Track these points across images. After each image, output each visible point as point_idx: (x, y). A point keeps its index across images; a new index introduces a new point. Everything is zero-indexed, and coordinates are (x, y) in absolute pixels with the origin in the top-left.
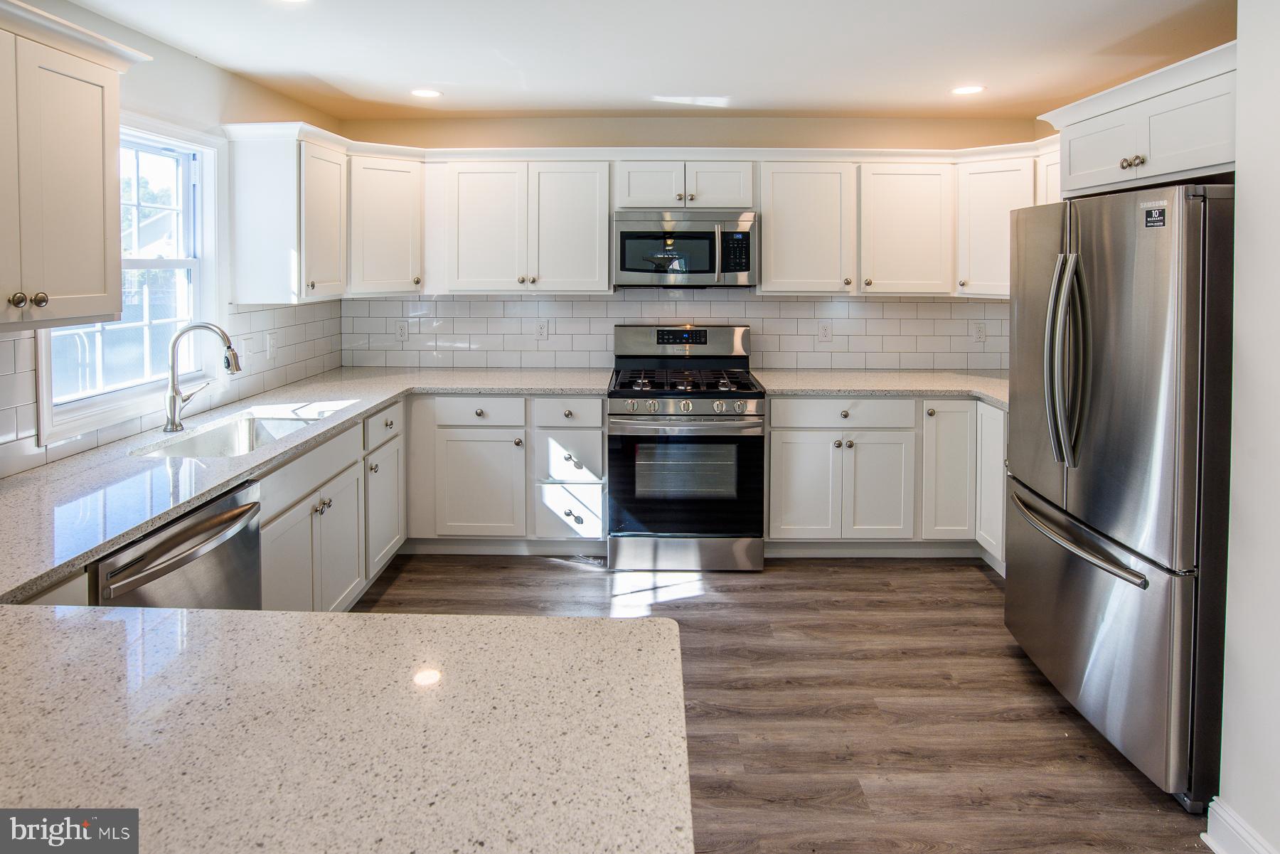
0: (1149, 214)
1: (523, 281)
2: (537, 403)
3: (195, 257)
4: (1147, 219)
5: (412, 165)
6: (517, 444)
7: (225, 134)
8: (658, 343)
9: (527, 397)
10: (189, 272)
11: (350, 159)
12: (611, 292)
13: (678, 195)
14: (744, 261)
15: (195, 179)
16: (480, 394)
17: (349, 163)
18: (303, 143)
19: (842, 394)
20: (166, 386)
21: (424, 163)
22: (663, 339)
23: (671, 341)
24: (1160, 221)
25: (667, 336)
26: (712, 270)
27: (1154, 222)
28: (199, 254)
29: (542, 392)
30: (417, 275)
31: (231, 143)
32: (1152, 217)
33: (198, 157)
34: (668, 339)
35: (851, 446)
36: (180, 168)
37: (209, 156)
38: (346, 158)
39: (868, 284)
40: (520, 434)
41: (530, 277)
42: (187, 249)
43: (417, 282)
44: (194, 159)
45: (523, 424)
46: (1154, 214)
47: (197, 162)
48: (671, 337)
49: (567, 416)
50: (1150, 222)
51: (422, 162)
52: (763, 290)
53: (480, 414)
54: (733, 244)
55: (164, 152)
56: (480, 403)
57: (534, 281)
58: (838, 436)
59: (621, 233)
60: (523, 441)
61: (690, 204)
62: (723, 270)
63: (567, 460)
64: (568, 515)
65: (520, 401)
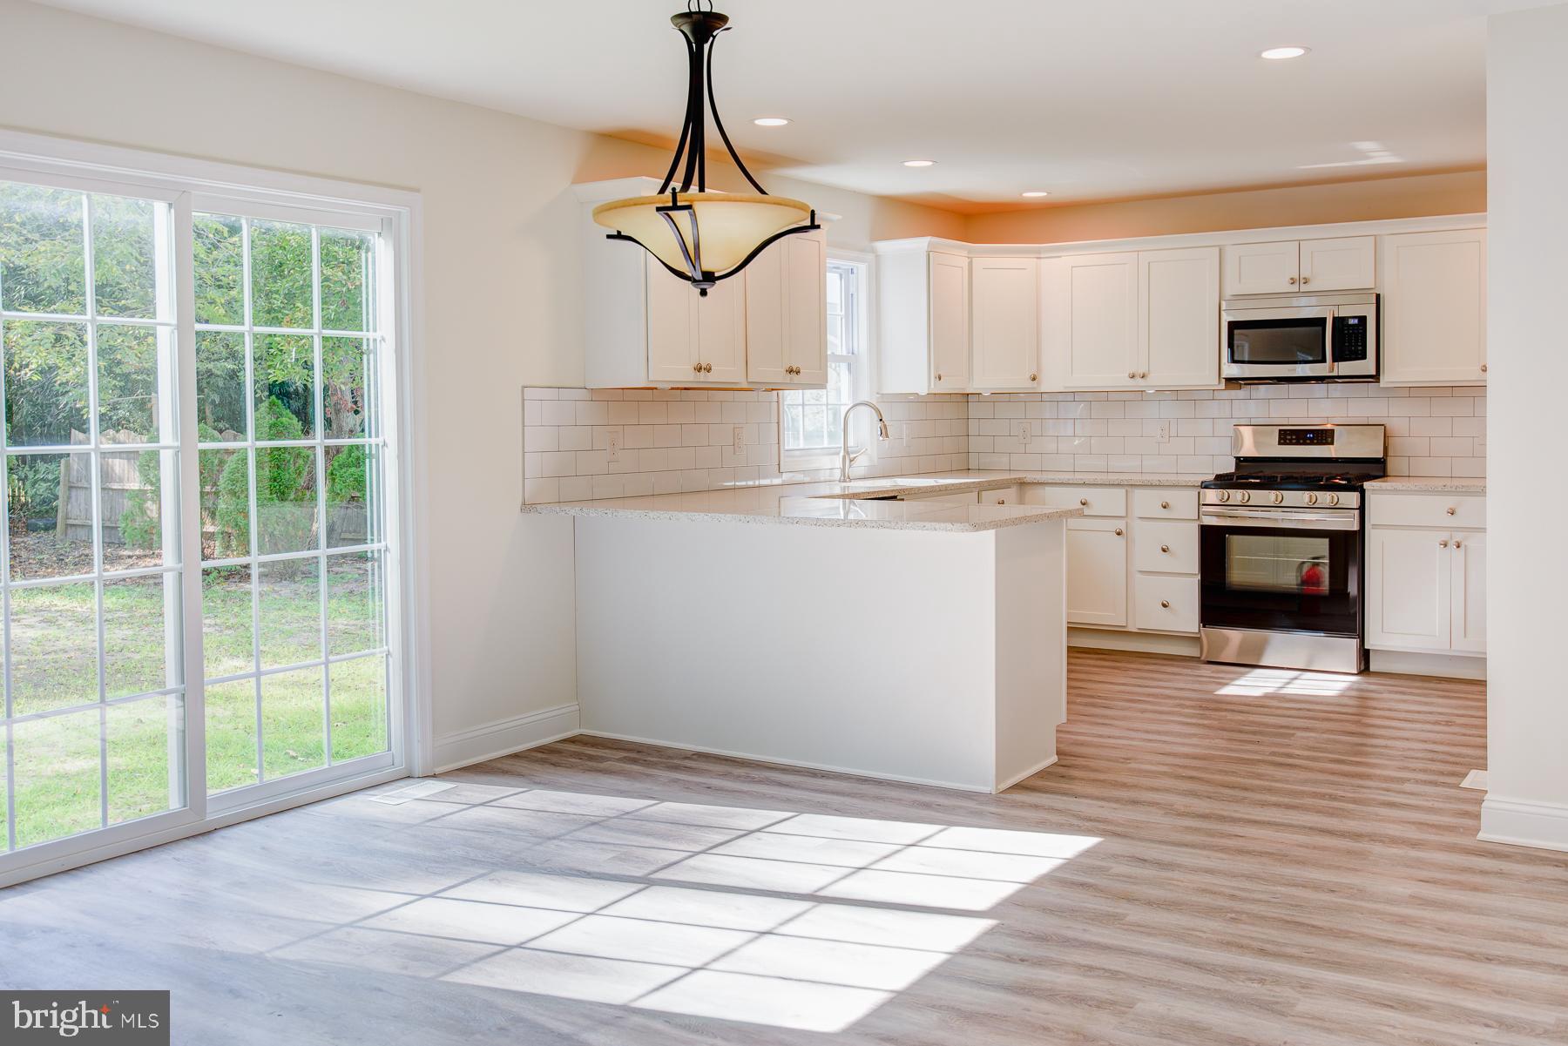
1: (1133, 376)
2: (1138, 494)
3: (853, 353)
5: (1028, 262)
6: (1119, 534)
7: (873, 251)
8: (1280, 444)
9: (1129, 489)
10: (849, 365)
11: (971, 261)
12: (1223, 386)
13: (1292, 279)
14: (1360, 348)
15: (852, 290)
16: (1085, 484)
17: (970, 264)
18: (931, 253)
19: (1449, 489)
20: (838, 454)
21: (1040, 258)
22: (1285, 439)
23: (1294, 441)
25: (1290, 435)
26: (1323, 359)
28: (856, 352)
29: (1142, 483)
30: (1034, 371)
31: (877, 257)
33: (855, 271)
34: (1290, 440)
35: (1458, 547)
36: (843, 280)
37: (862, 269)
38: (967, 260)
40: (1121, 525)
41: (1141, 372)
42: (848, 349)
43: (1034, 379)
44: (852, 273)
45: (1124, 515)
47: (854, 276)
48: (1294, 437)
49: (1164, 507)
51: (1038, 258)
52: (1386, 380)
53: (1084, 504)
54: (1348, 330)
55: (834, 270)
56: (1085, 493)
57: (1144, 376)
58: (1444, 536)
59: (1229, 322)
60: (1124, 532)
61: (1304, 288)
62: (1336, 359)
63: (1164, 550)
64: (1164, 606)
65: (1122, 492)
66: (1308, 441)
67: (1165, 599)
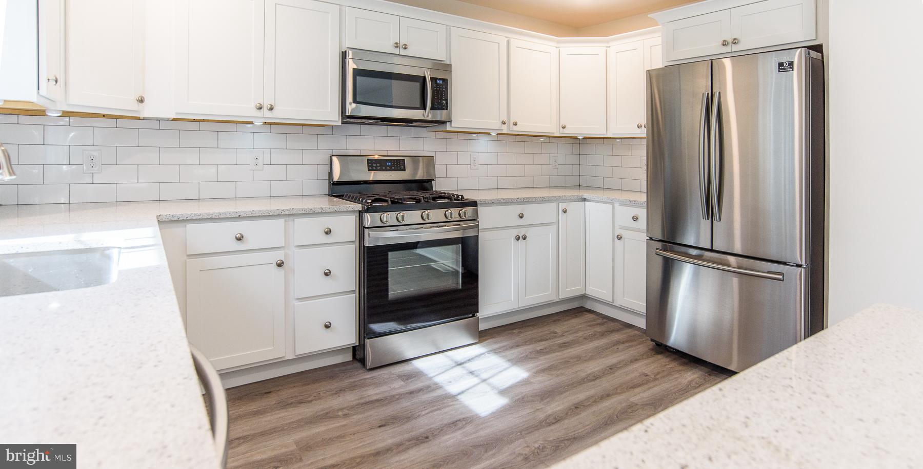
0: (781, 64)
1: (260, 108)
4: (779, 68)
6: (279, 265)
8: (369, 170)
9: (287, 218)
12: (342, 123)
13: (394, 44)
14: (444, 101)
16: (240, 218)
19: (519, 200)
22: (372, 166)
23: (378, 168)
24: (790, 68)
25: (374, 165)
26: (424, 107)
27: (785, 69)
29: (303, 212)
30: (140, 94)
32: (783, 66)
34: (376, 167)
35: (524, 239)
39: (515, 124)
40: (279, 256)
41: (267, 104)
45: (283, 245)
46: (785, 64)
48: (378, 165)
49: (327, 233)
50: (781, 69)
52: (453, 125)
53: (239, 239)
54: (436, 87)
56: (238, 228)
57: (271, 109)
58: (515, 232)
59: (353, 69)
60: (284, 262)
61: (402, 52)
62: (433, 108)
63: (326, 274)
64: (327, 327)
65: (281, 222)
66: (388, 168)
67: (326, 320)
